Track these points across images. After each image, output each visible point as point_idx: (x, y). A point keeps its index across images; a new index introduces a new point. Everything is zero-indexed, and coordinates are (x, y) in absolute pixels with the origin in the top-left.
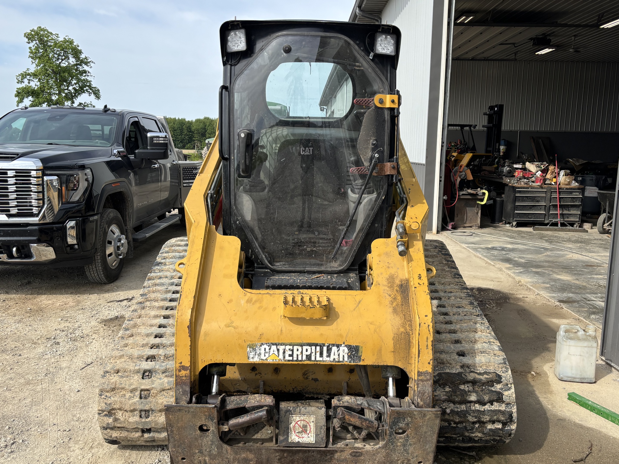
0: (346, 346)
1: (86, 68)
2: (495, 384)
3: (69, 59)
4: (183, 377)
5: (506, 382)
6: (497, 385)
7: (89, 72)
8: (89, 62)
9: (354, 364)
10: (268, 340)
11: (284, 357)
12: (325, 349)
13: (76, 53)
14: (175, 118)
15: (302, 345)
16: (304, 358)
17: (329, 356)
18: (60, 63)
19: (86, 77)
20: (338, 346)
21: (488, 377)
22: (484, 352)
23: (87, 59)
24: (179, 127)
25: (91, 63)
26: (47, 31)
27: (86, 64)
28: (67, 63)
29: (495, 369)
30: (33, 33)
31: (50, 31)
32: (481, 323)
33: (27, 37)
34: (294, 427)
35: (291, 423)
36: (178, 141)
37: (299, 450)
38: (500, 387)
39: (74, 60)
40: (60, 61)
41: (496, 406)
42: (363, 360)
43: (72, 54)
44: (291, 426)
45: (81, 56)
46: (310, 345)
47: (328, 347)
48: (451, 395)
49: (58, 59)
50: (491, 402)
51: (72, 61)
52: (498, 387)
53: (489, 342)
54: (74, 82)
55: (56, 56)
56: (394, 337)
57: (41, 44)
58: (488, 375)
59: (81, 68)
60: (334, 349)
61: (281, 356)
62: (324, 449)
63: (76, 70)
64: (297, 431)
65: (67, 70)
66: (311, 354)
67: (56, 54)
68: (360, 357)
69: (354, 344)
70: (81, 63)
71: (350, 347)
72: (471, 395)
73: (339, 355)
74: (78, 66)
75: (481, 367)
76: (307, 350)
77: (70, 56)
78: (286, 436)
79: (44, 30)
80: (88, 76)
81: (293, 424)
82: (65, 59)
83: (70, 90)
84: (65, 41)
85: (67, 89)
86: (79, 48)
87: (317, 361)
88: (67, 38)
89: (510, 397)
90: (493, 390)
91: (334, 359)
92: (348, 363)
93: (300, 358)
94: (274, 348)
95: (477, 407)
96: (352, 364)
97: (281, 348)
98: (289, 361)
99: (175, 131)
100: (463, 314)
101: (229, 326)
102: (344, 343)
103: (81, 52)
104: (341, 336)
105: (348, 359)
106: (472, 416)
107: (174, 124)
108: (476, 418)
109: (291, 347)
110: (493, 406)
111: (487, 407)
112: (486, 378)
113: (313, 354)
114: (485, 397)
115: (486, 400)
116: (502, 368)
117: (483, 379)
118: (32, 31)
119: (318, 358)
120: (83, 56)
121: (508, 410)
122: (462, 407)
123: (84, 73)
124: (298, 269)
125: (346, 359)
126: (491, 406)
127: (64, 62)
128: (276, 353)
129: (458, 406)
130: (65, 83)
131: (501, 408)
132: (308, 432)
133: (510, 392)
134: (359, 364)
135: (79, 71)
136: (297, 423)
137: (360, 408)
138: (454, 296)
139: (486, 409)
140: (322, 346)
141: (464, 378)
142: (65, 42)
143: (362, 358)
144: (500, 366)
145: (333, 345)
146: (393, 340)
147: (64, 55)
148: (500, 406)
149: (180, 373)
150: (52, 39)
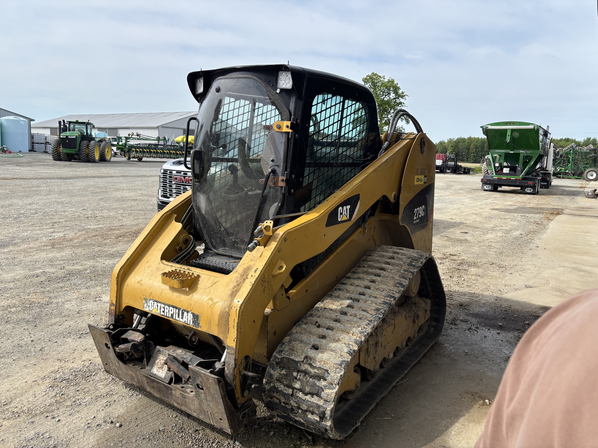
0: (192, 313)
1: (402, 100)
2: (322, 380)
3: (390, 95)
4: (112, 310)
5: (331, 381)
6: (322, 382)
7: (404, 103)
8: (404, 96)
9: (195, 328)
10: (153, 297)
11: (160, 312)
12: (181, 311)
13: (396, 89)
14: (479, 138)
15: (169, 306)
16: (170, 316)
17: (182, 318)
18: (384, 98)
19: (401, 107)
20: (188, 312)
21: (318, 372)
22: (334, 351)
23: (403, 94)
24: (481, 145)
25: (405, 96)
26: (378, 75)
27: (402, 97)
28: (388, 98)
29: (329, 368)
30: (368, 78)
31: (379, 75)
32: (364, 327)
33: (364, 81)
34: (158, 363)
35: (157, 360)
36: (479, 156)
37: (154, 380)
38: (325, 384)
39: (394, 95)
40: (384, 96)
41: (315, 400)
42: (200, 327)
43: (393, 91)
44: (157, 362)
45: (399, 92)
46: (174, 307)
47: (182, 311)
48: (282, 378)
49: (383, 95)
50: (312, 394)
51: (392, 96)
52: (323, 383)
53: (348, 344)
54: (392, 111)
55: (381, 93)
56: (220, 314)
57: (372, 85)
58: (318, 370)
59: (398, 101)
60: (185, 313)
61: (159, 311)
62: (166, 384)
63: (395, 102)
64: (158, 367)
65: (388, 103)
66: (173, 314)
67: (382, 92)
68: (199, 324)
69: (196, 313)
70: (398, 97)
71: (193, 314)
72: (296, 383)
73: (188, 319)
74: (396, 99)
75: (319, 362)
76: (172, 311)
77: (392, 92)
78: (151, 368)
79: (376, 75)
80: (403, 106)
81: (158, 360)
82: (387, 95)
83: (388, 118)
84: (389, 81)
85: (387, 117)
86: (398, 86)
87: (176, 320)
88: (390, 79)
89: (328, 395)
90: (317, 384)
91: (185, 321)
92: (192, 326)
93: (168, 316)
94: (156, 303)
95: (300, 395)
96: (194, 328)
97: (159, 305)
98: (162, 315)
99: (477, 148)
100: (359, 317)
101: (139, 283)
102: (191, 311)
103: (399, 88)
104: (190, 305)
105: (192, 324)
106: (294, 401)
107: (477, 142)
108: (296, 404)
109: (164, 306)
110: (313, 399)
111: (308, 397)
112: (315, 372)
113: (174, 314)
114: (307, 388)
115: (307, 391)
116: (336, 369)
117: (312, 372)
118: (367, 76)
119: (177, 318)
120: (400, 92)
121: (324, 406)
122: (290, 390)
123: (400, 104)
124: (228, 254)
125: (191, 323)
126: (311, 398)
127: (386, 97)
128: (157, 307)
129: (287, 389)
130: (385, 113)
131: (319, 403)
132: (163, 369)
133: (330, 391)
134: (198, 329)
135: (397, 103)
136: (160, 361)
137: (182, 360)
138: (371, 301)
139: (307, 399)
140: (179, 309)
141: (298, 367)
142: (389, 83)
143: (200, 325)
144: (335, 366)
145: (185, 310)
146: (219, 316)
147: (387, 92)
148: (319, 400)
149: (111, 307)
150: (381, 81)
